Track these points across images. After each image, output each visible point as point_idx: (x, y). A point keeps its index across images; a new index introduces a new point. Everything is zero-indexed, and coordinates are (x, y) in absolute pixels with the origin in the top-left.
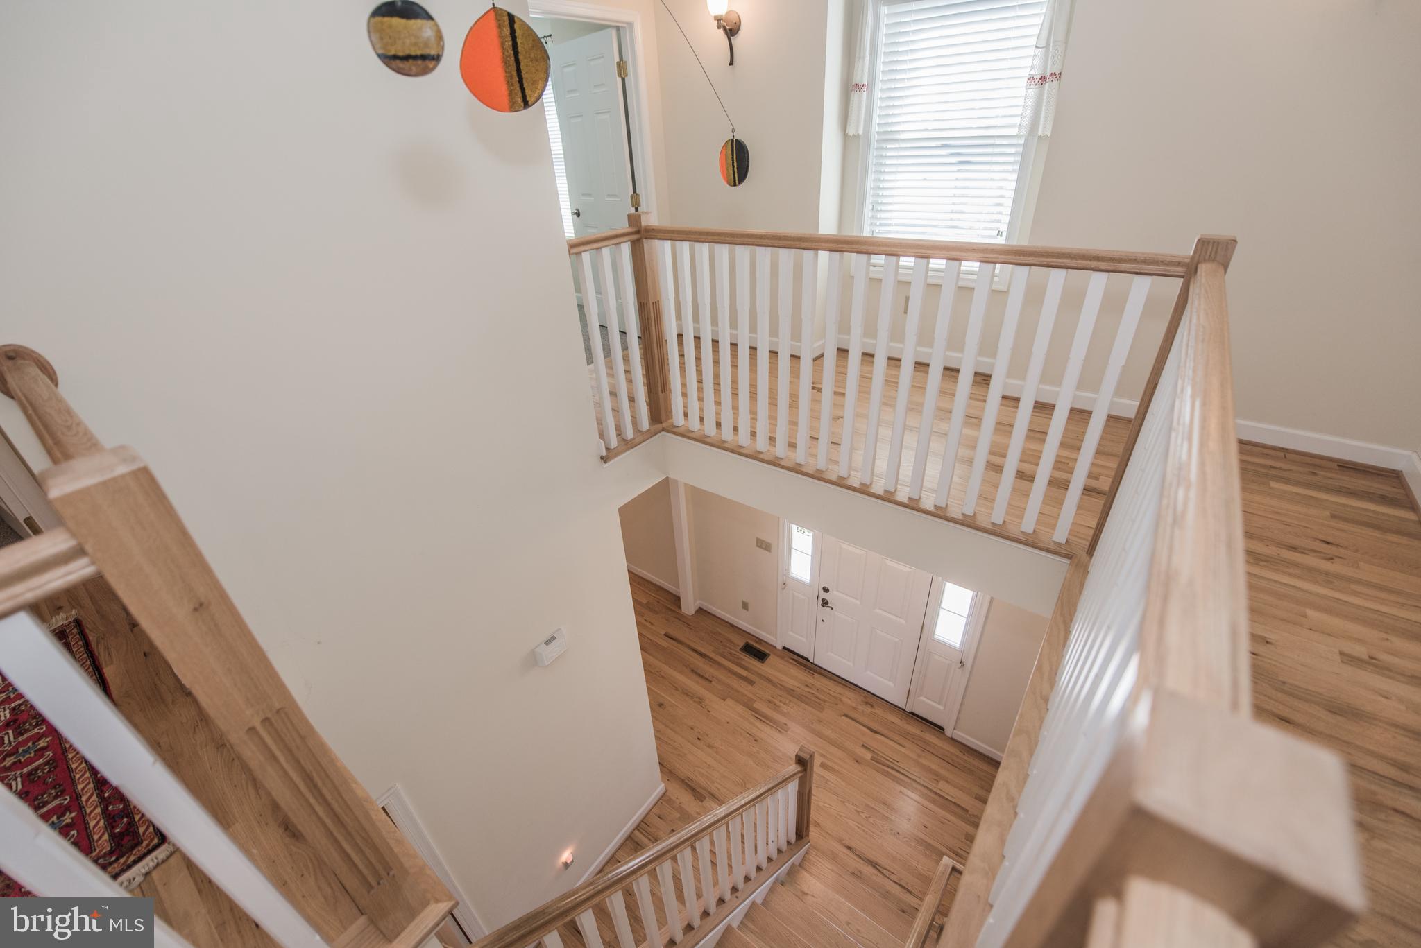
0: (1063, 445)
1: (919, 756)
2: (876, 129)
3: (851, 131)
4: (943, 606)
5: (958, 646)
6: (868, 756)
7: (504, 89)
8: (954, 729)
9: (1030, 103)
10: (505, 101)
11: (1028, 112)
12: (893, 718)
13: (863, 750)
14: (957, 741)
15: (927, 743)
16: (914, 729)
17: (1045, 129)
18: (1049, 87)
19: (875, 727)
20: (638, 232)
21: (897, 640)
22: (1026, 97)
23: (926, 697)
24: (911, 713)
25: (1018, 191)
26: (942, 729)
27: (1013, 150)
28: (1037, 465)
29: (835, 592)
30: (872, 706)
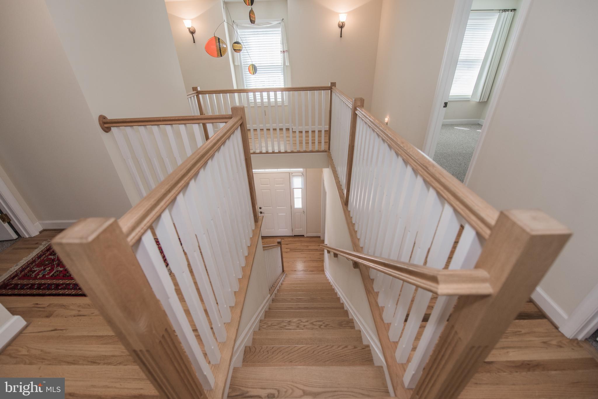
0: (312, 137)
1: (301, 244)
2: (243, 63)
3: (236, 64)
4: (295, 197)
5: (301, 207)
6: (289, 250)
7: (216, 53)
8: (307, 234)
9: (282, 57)
10: (216, 55)
11: (282, 60)
12: (290, 239)
13: (287, 250)
14: (308, 237)
15: (301, 240)
16: (297, 239)
17: (287, 64)
18: (286, 54)
19: (287, 243)
20: (197, 93)
21: (285, 214)
22: (281, 56)
23: (297, 228)
24: (294, 236)
25: (284, 79)
26: (304, 235)
27: (280, 69)
28: (315, 137)
29: (264, 208)
30: (283, 239)
